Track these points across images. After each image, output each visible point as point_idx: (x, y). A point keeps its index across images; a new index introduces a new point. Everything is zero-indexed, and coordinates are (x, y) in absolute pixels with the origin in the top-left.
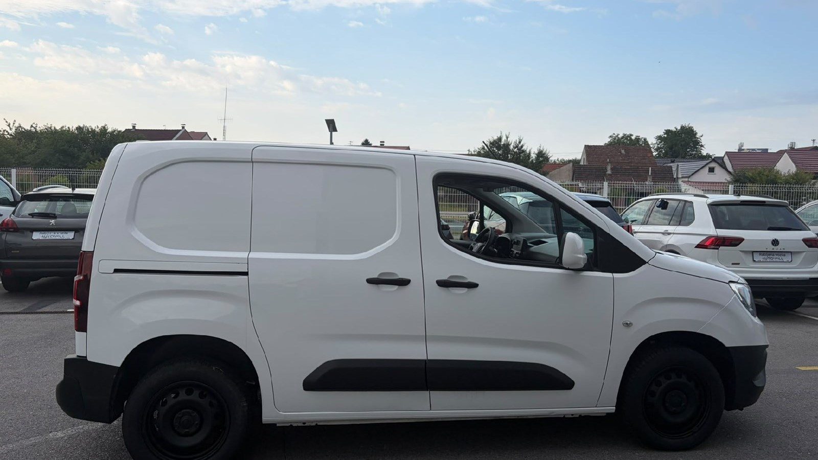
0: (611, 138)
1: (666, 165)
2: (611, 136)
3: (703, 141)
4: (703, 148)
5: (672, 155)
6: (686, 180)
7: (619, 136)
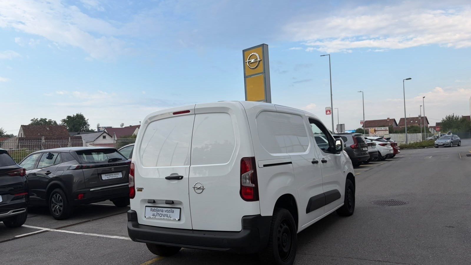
0: (32, 121)
1: (75, 136)
2: (32, 120)
3: (89, 122)
4: (89, 126)
5: (75, 130)
6: (92, 143)
7: (38, 120)
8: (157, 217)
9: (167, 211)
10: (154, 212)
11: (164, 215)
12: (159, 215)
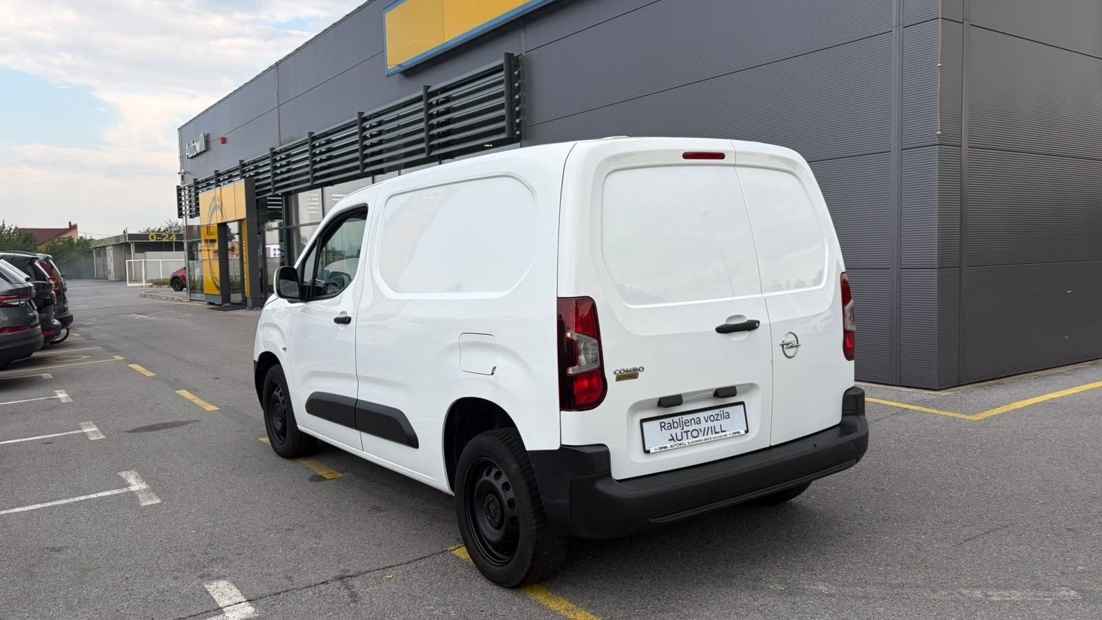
8: (685, 441)
9: (712, 419)
10: (673, 431)
11: (706, 431)
12: (689, 433)
